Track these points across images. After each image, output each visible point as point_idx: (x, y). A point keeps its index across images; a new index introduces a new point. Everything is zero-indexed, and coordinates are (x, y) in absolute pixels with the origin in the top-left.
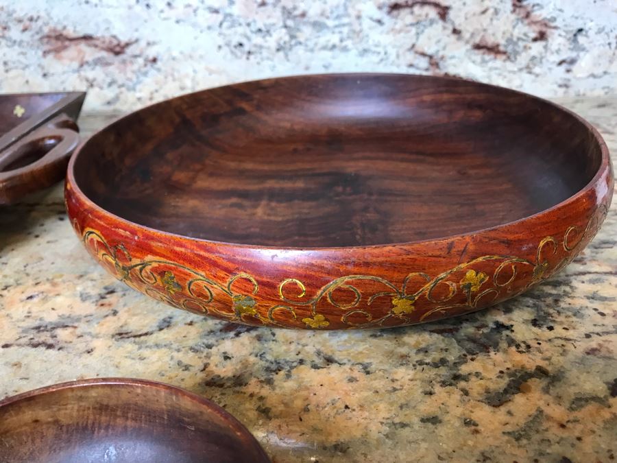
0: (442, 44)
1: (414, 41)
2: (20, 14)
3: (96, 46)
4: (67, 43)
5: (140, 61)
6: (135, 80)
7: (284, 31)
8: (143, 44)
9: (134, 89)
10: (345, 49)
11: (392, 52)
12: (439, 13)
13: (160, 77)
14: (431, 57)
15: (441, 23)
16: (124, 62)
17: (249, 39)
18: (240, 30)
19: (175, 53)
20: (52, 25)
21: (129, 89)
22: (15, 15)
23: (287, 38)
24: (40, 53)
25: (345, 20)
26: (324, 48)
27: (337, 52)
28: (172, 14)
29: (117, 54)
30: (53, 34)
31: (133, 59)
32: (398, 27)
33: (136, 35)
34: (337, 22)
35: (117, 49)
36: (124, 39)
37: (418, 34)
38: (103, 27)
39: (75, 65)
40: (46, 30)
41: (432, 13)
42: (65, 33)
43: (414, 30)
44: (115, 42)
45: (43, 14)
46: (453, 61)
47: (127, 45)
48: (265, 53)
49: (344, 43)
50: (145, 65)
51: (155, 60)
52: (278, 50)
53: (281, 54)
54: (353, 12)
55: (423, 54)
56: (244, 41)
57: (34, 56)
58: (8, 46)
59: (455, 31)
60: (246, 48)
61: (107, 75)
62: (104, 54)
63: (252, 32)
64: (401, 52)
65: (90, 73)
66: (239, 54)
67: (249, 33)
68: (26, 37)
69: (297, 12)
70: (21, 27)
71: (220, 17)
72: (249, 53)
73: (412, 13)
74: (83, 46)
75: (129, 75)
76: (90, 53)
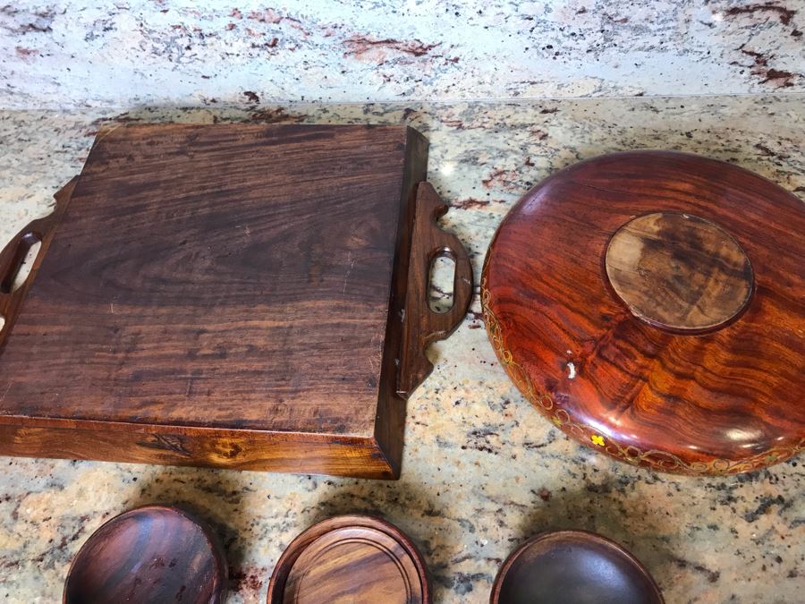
0: (776, 44)
1: (745, 42)
2: (324, 22)
3: (398, 48)
4: (369, 46)
5: (442, 60)
6: (433, 76)
7: (600, 34)
8: (446, 46)
9: (431, 84)
10: (663, 50)
11: (716, 52)
12: (781, 17)
13: (460, 74)
14: (759, 55)
15: (781, 26)
16: (424, 61)
17: (559, 42)
18: (552, 34)
19: (479, 54)
20: (356, 32)
21: (425, 84)
22: (319, 23)
23: (602, 41)
24: (341, 54)
25: (671, 24)
26: (640, 49)
27: (653, 52)
28: (482, 21)
29: (418, 55)
30: (356, 39)
31: (434, 59)
32: (730, 29)
33: (440, 39)
34: (661, 26)
35: (419, 51)
36: (426, 43)
37: (751, 35)
38: (407, 32)
39: (375, 64)
40: (349, 36)
41: (774, 16)
42: (368, 38)
43: (748, 32)
44: (418, 45)
45: (347, 22)
46: (784, 60)
47: (430, 47)
48: (574, 54)
49: (664, 45)
50: (446, 64)
51: (456, 60)
52: (588, 51)
53: (592, 54)
54: (682, 17)
55: (752, 54)
56: (554, 44)
57: (335, 57)
58: (310, 49)
59: (796, 33)
60: (555, 50)
61: (405, 72)
62: (405, 55)
63: (564, 36)
64: (726, 52)
65: (388, 71)
66: (546, 55)
67: (561, 37)
68: (328, 41)
69: (619, 18)
70: (325, 32)
71: (533, 23)
72: (557, 54)
73: (751, 17)
74: (384, 48)
75: (428, 72)
76: (390, 54)
